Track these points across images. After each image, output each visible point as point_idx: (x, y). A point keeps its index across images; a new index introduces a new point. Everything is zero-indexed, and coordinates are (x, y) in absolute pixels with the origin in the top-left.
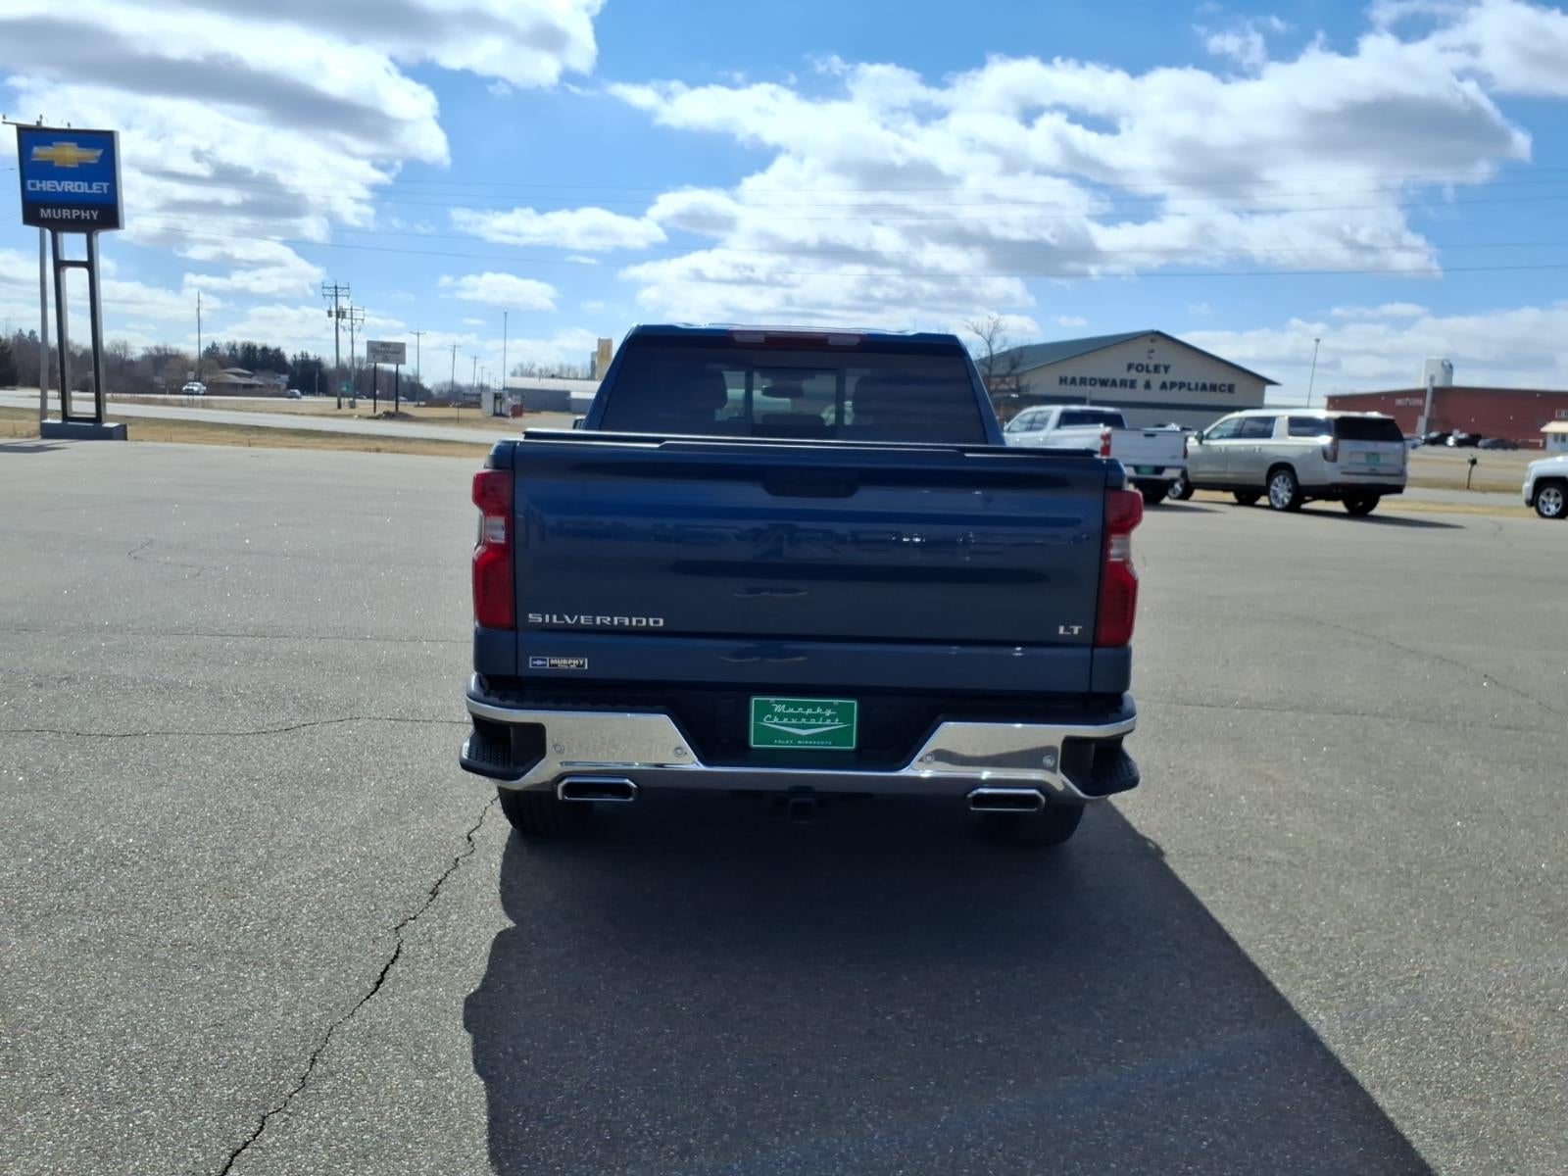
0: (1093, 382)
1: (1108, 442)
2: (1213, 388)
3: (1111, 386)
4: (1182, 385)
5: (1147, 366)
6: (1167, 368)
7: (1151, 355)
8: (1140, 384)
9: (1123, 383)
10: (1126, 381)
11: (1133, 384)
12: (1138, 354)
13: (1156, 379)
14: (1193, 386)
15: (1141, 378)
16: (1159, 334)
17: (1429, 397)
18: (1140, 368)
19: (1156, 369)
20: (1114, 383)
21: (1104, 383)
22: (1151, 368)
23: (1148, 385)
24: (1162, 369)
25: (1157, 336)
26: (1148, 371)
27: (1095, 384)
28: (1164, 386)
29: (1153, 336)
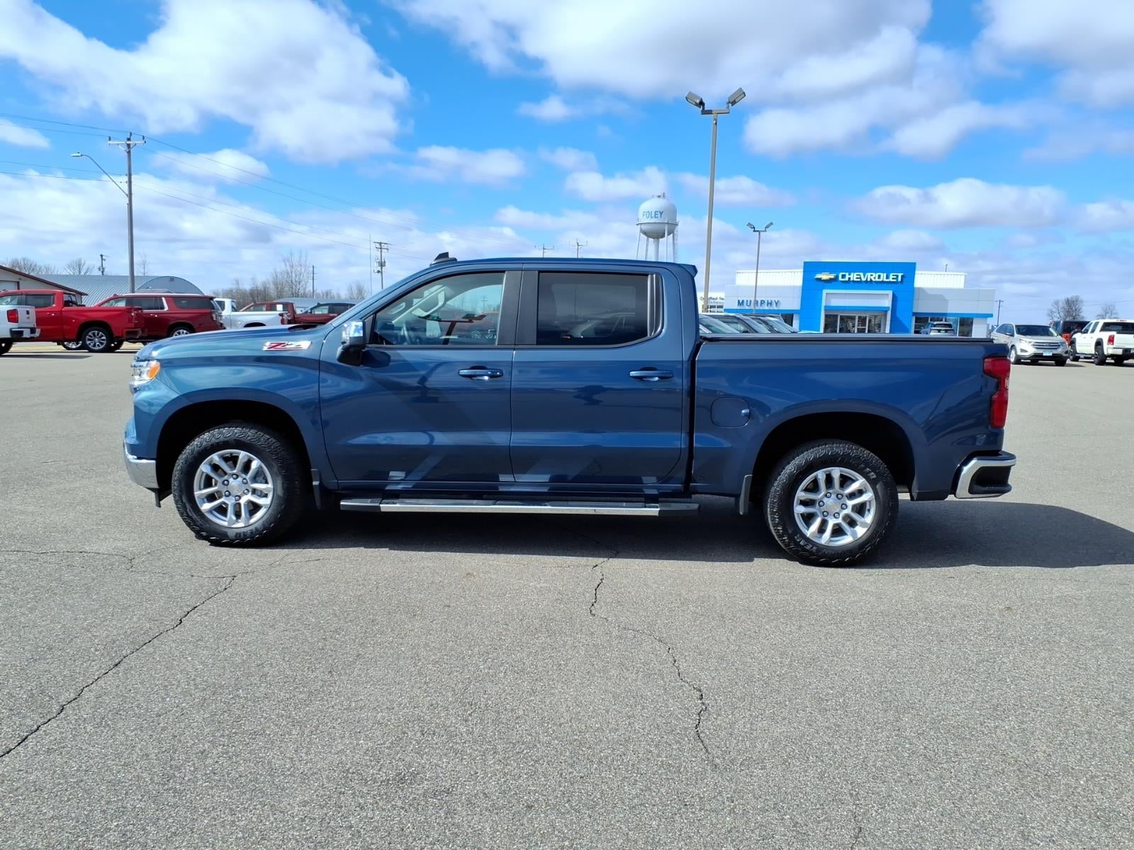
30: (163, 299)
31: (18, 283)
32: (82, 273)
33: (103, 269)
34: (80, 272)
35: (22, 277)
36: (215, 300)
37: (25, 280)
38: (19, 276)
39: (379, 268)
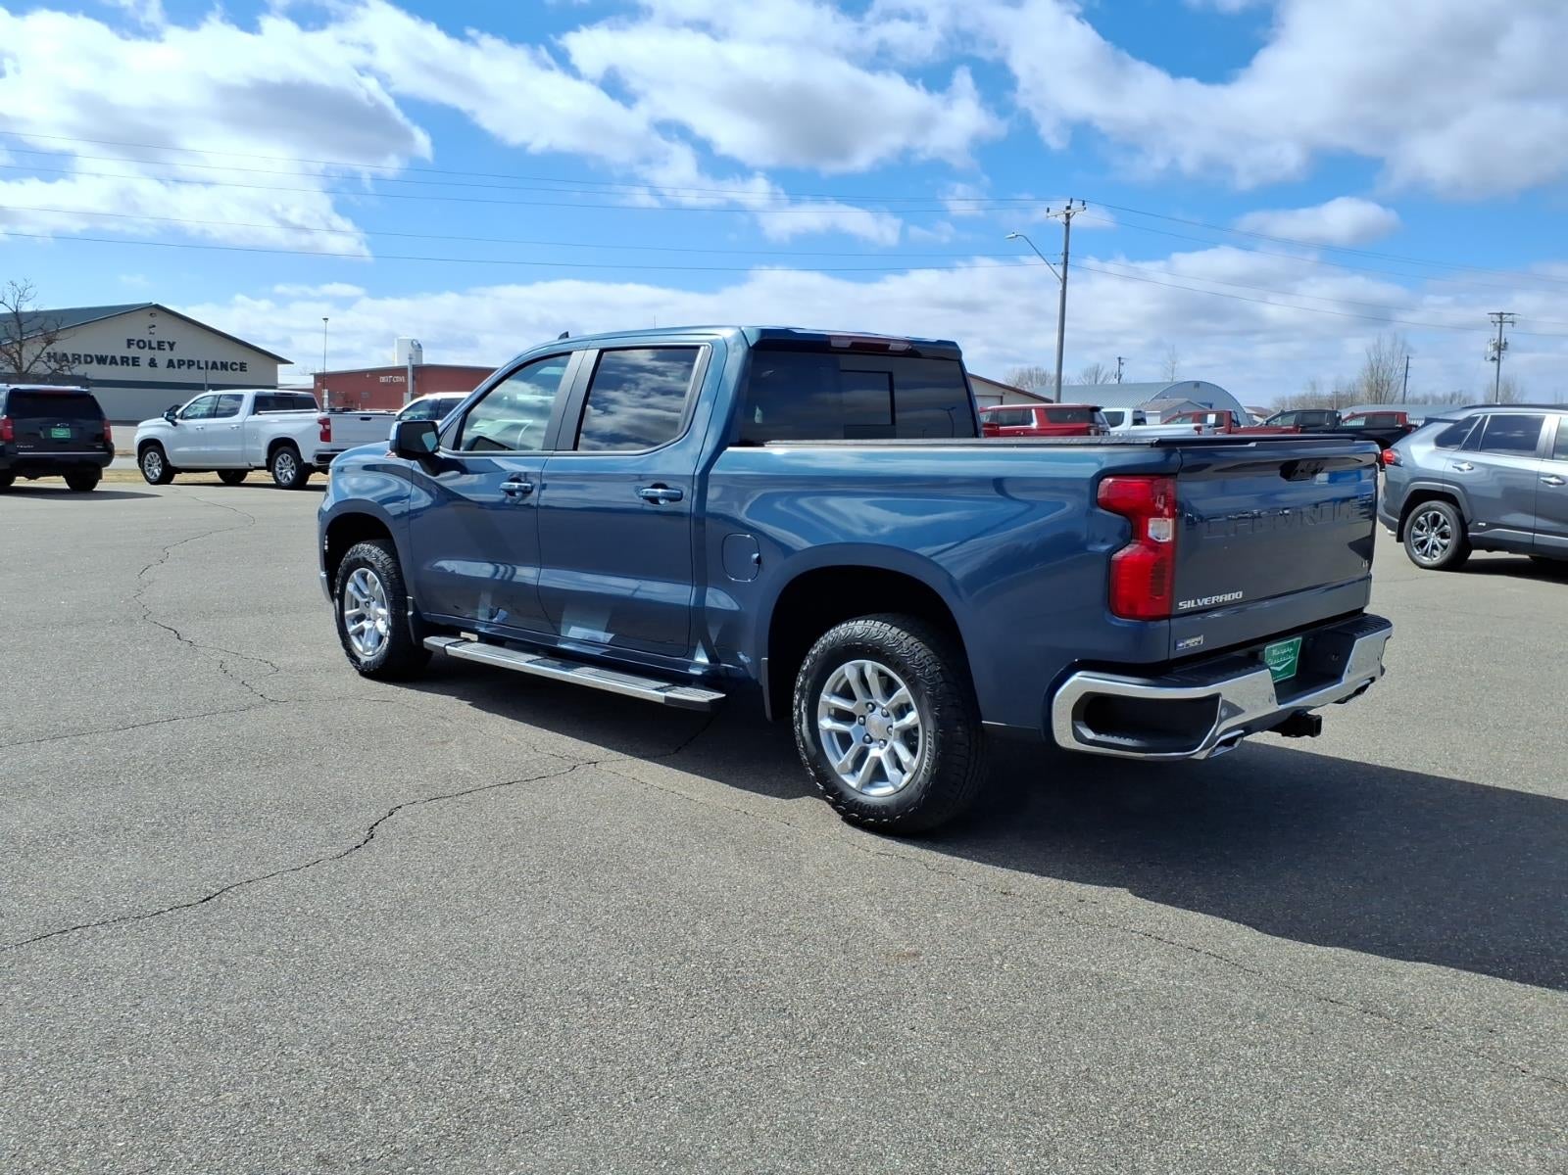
0: (89, 359)
1: (327, 427)
2: (224, 366)
3: (111, 363)
4: (191, 363)
5: (150, 342)
6: (172, 346)
7: (152, 330)
8: (144, 362)
9: (124, 360)
10: (127, 358)
11: (135, 361)
12: (138, 329)
13: (162, 358)
14: (202, 365)
15: (145, 355)
16: (157, 307)
17: (410, 374)
18: (142, 344)
19: (160, 345)
20: (113, 361)
21: (101, 360)
22: (154, 345)
23: (153, 363)
24: (167, 346)
25: (158, 309)
26: (151, 348)
27: (91, 362)
28: (171, 364)
29: (154, 311)
30: (1033, 411)
31: (1002, 397)
32: (1098, 383)
33: (1120, 376)
34: (1096, 381)
35: (1007, 391)
36: (1103, 410)
37: (1009, 394)
38: (1003, 390)
39: (1495, 354)
